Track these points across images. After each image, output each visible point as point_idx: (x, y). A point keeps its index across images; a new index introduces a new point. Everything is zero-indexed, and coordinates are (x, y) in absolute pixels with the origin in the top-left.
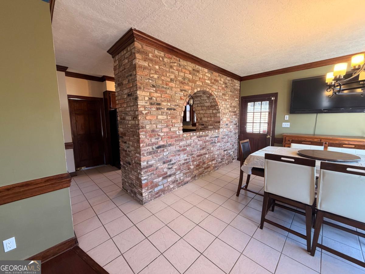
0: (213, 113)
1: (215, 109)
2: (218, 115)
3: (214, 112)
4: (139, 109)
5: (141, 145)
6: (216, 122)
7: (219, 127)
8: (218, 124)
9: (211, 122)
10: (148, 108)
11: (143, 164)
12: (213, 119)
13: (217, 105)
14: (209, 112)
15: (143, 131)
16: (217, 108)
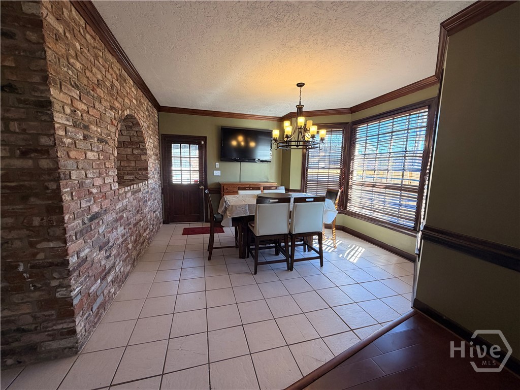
0: (133, 154)
1: (139, 148)
2: (143, 157)
3: (135, 152)
4: (57, 132)
5: (66, 218)
6: (140, 170)
7: (148, 177)
8: (144, 172)
9: (128, 169)
10: (71, 133)
11: (73, 260)
12: (133, 164)
13: (142, 142)
14: (124, 152)
15: (66, 186)
16: (141, 147)
